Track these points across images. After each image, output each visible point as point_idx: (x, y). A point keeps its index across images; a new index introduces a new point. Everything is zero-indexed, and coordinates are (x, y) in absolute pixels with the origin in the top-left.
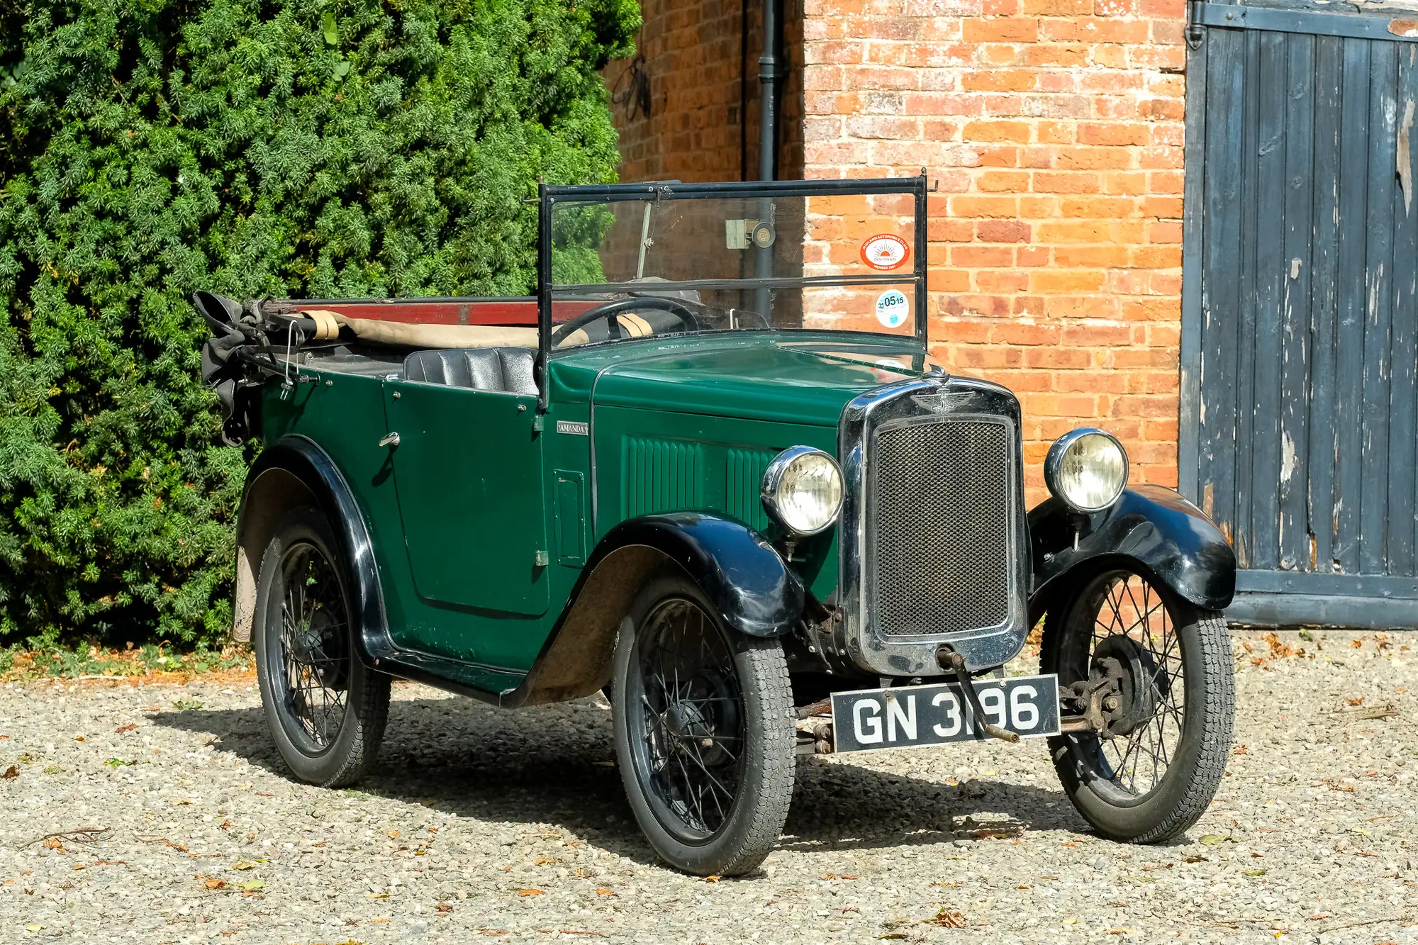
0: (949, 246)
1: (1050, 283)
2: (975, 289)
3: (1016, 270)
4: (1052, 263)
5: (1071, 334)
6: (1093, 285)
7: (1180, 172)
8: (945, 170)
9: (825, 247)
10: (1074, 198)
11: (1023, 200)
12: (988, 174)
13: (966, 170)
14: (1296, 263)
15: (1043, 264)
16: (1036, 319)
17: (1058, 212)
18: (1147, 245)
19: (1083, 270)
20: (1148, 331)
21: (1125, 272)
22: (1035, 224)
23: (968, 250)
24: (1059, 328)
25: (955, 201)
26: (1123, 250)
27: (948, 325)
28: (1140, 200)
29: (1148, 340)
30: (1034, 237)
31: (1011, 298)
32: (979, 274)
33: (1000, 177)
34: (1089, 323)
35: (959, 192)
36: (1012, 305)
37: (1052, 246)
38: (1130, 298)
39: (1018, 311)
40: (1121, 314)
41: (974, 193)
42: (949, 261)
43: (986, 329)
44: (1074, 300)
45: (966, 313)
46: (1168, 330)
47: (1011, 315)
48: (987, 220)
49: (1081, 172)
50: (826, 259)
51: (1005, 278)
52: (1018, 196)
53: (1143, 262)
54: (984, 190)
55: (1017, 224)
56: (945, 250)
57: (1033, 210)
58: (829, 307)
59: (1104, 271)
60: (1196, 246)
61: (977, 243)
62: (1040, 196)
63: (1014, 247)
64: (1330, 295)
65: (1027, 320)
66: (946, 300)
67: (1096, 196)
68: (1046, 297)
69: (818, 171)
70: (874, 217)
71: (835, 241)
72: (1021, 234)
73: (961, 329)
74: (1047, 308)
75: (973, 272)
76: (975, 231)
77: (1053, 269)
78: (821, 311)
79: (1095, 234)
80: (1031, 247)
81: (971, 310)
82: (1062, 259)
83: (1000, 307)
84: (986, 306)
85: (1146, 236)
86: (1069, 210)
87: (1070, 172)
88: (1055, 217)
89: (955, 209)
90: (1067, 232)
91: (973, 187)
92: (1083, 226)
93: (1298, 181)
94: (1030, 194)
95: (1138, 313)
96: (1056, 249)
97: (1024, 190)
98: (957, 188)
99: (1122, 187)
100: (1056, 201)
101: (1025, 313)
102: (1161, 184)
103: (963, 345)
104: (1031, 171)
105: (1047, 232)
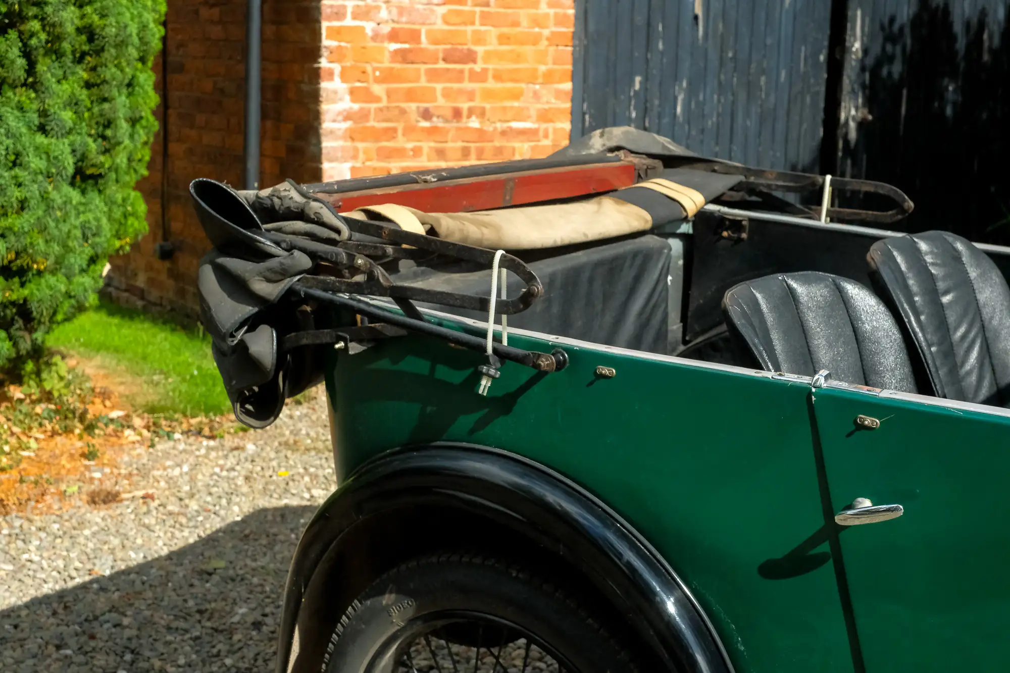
0: (423, 67)
1: (489, 95)
2: (441, 101)
3: (467, 85)
4: (490, 79)
5: (504, 133)
6: (516, 96)
7: (571, 12)
8: (420, 6)
9: (337, 68)
10: (505, 30)
11: (474, 32)
12: (450, 11)
13: (435, 8)
14: (638, 79)
15: (484, 80)
16: (481, 123)
17: (494, 41)
18: (550, 66)
19: (510, 85)
20: (551, 131)
21: (537, 87)
22: (480, 50)
23: (436, 70)
24: (495, 129)
25: (428, 33)
26: (536, 70)
27: (424, 129)
28: (546, 32)
29: (551, 136)
30: (479, 60)
31: (465, 106)
32: (444, 89)
33: (458, 13)
34: (515, 125)
35: (430, 24)
36: (465, 113)
37: (490, 66)
38: (539, 106)
39: (469, 117)
40: (534, 118)
41: (440, 25)
42: (423, 78)
43: (448, 131)
44: (504, 109)
45: (435, 119)
46: (563, 129)
47: (464, 119)
48: (449, 47)
49: (509, 11)
50: (337, 78)
51: (461, 92)
52: (469, 29)
53: (549, 78)
54: (446, 22)
55: (469, 50)
56: (419, 70)
57: (479, 39)
58: (340, 118)
59: (523, 85)
60: (581, 66)
61: (442, 65)
62: (483, 28)
63: (467, 67)
64: (657, 102)
65: (474, 123)
66: (421, 109)
67: (518, 29)
68: (488, 106)
69: (331, 6)
70: (371, 44)
71: (344, 64)
72: (470, 57)
73: (432, 132)
74: (488, 114)
75: (439, 87)
76: (441, 55)
77: (491, 84)
78: (334, 121)
79: (518, 58)
80: (477, 67)
81: (438, 117)
82: (498, 77)
83: (457, 114)
84: (449, 114)
85: (550, 59)
86: (504, 39)
87: (502, 10)
88: (493, 45)
89: (427, 37)
90: (500, 56)
91: (439, 21)
92: (512, 51)
93: (640, 20)
94: (477, 27)
95: (545, 116)
96: (495, 70)
97: (473, 23)
98: (428, 22)
99: (537, 22)
100: (493, 32)
101: (474, 118)
102: (560, 20)
103: (432, 144)
104: (478, 9)
105: (488, 56)
